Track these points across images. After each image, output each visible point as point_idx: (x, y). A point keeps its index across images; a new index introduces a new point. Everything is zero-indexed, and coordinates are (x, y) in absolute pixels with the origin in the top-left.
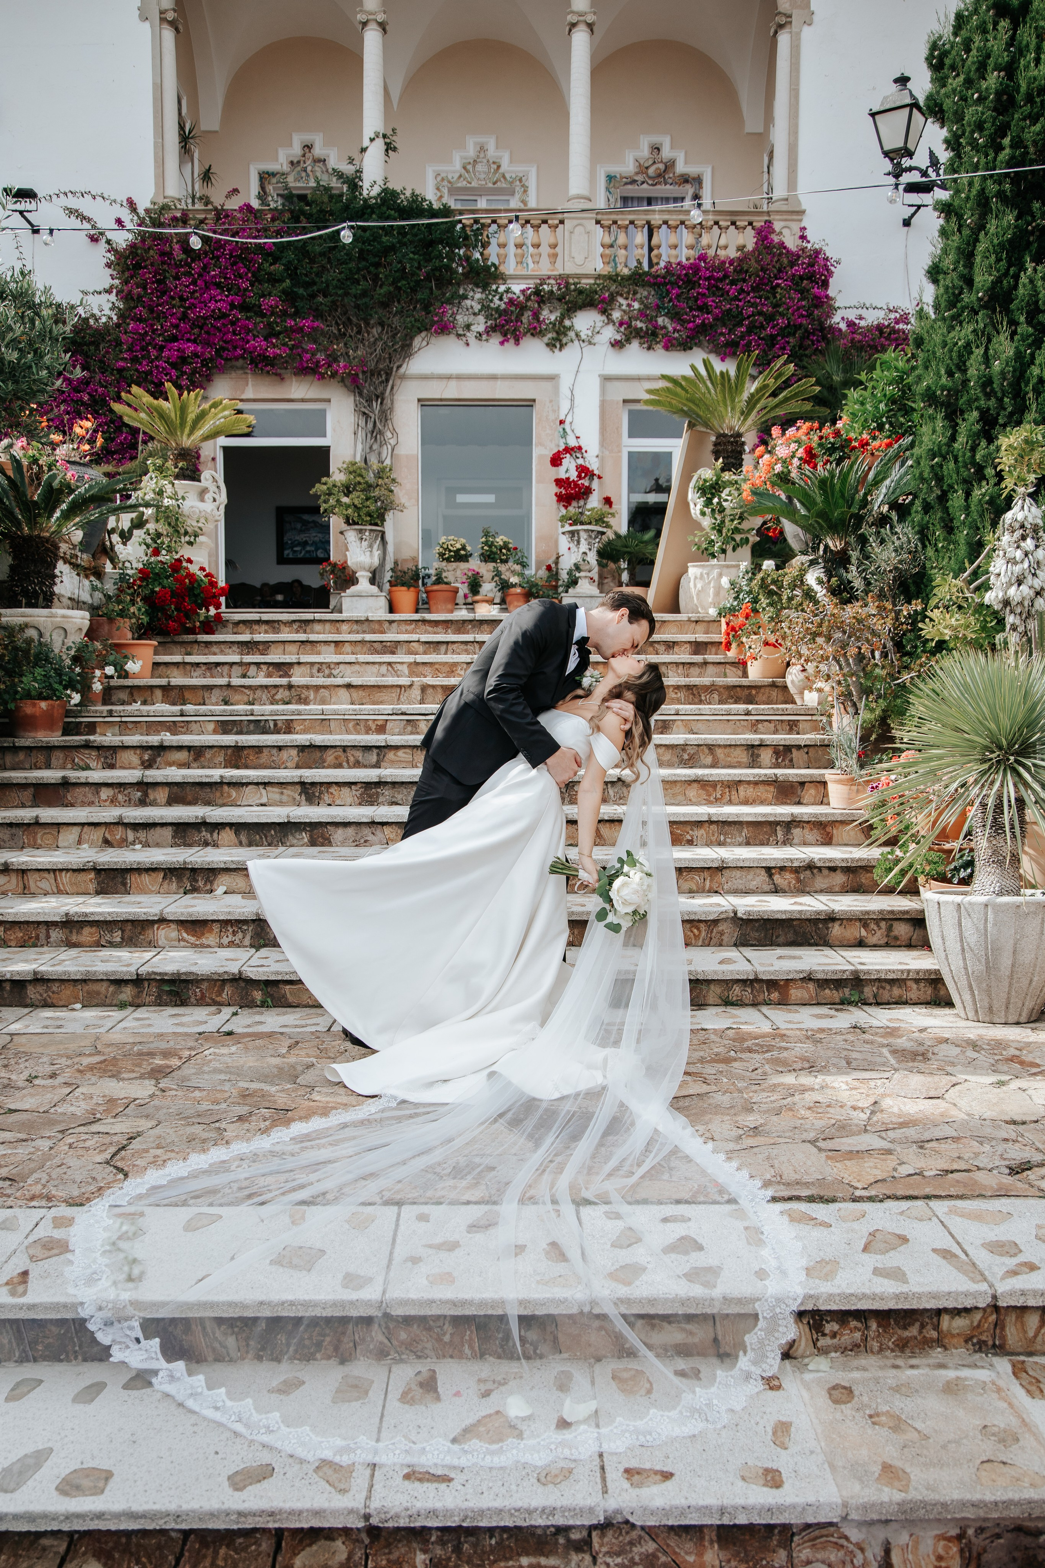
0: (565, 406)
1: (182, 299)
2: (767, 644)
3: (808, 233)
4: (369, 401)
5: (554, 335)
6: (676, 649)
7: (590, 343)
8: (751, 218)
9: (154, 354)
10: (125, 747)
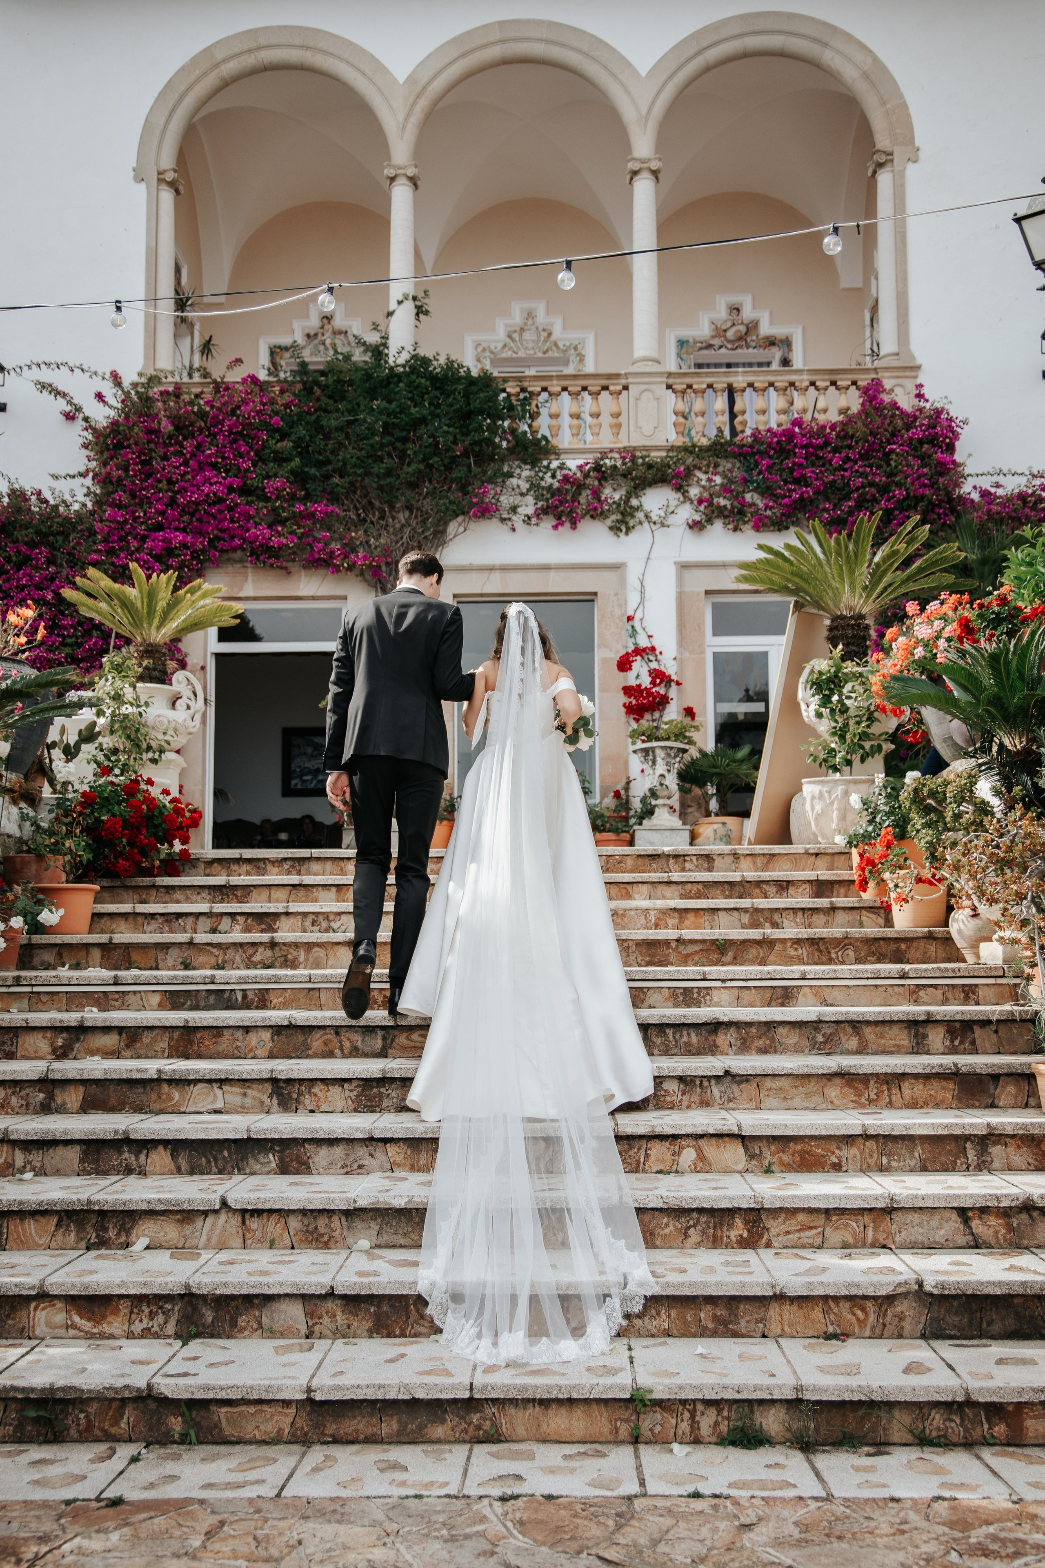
0: (633, 600)
1: (170, 482)
2: (919, 880)
3: (925, 391)
5: (619, 517)
6: (791, 890)
7: (663, 525)
8: (855, 377)
9: (134, 545)
10: (30, 1029)
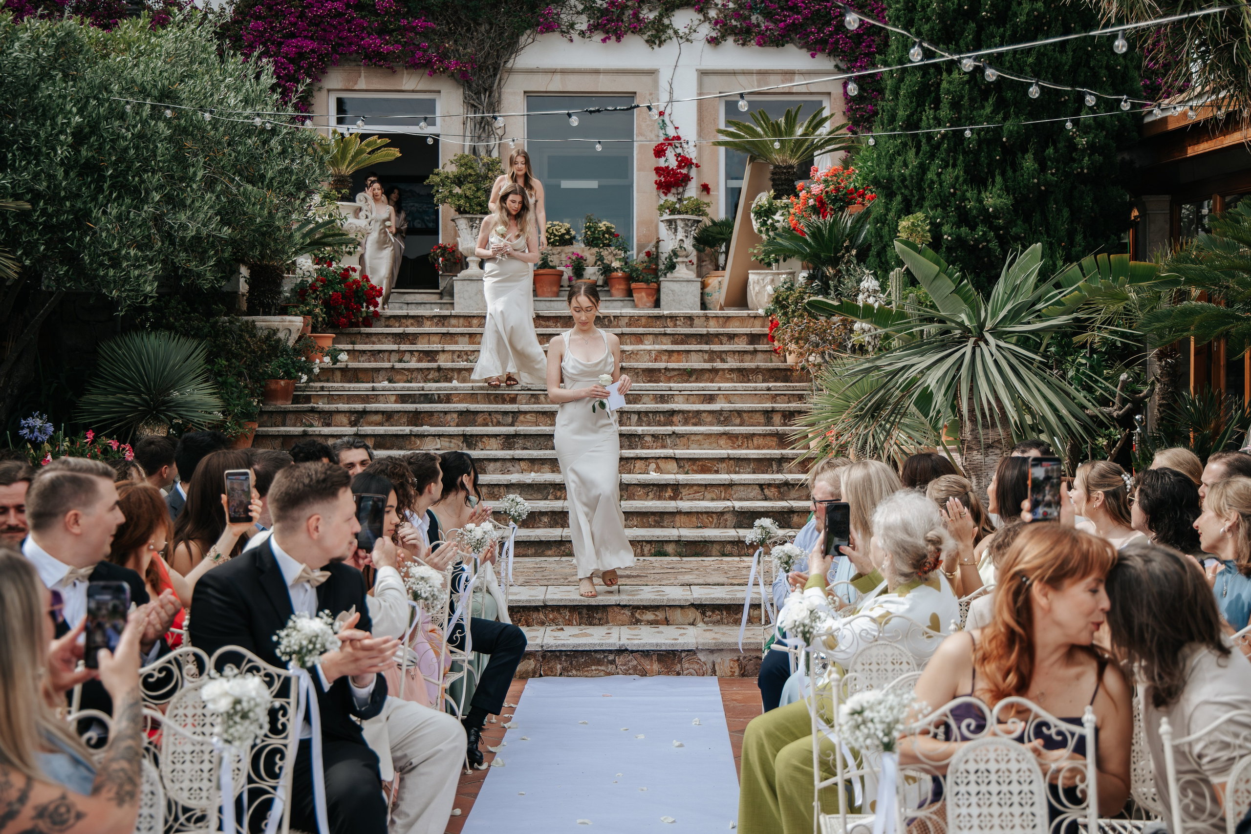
4: (478, 93)
5: (654, 32)
6: (736, 340)
7: (688, 40)
9: (273, 49)
10: (338, 412)
